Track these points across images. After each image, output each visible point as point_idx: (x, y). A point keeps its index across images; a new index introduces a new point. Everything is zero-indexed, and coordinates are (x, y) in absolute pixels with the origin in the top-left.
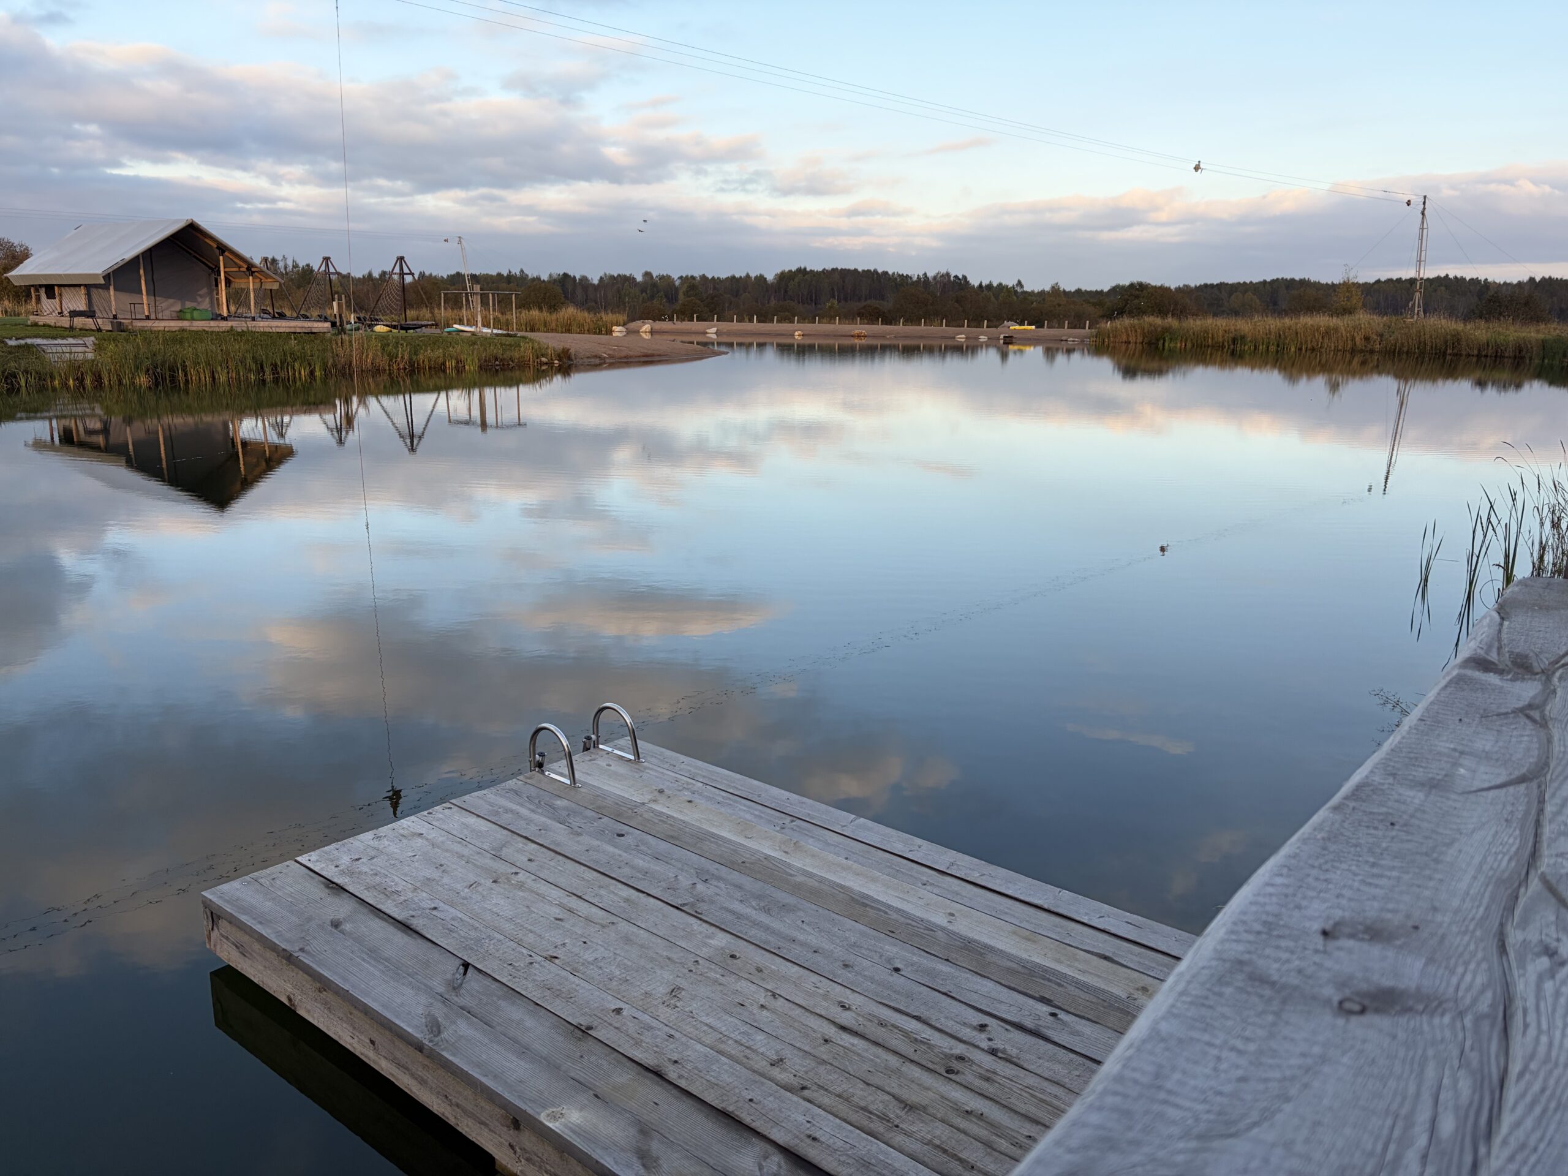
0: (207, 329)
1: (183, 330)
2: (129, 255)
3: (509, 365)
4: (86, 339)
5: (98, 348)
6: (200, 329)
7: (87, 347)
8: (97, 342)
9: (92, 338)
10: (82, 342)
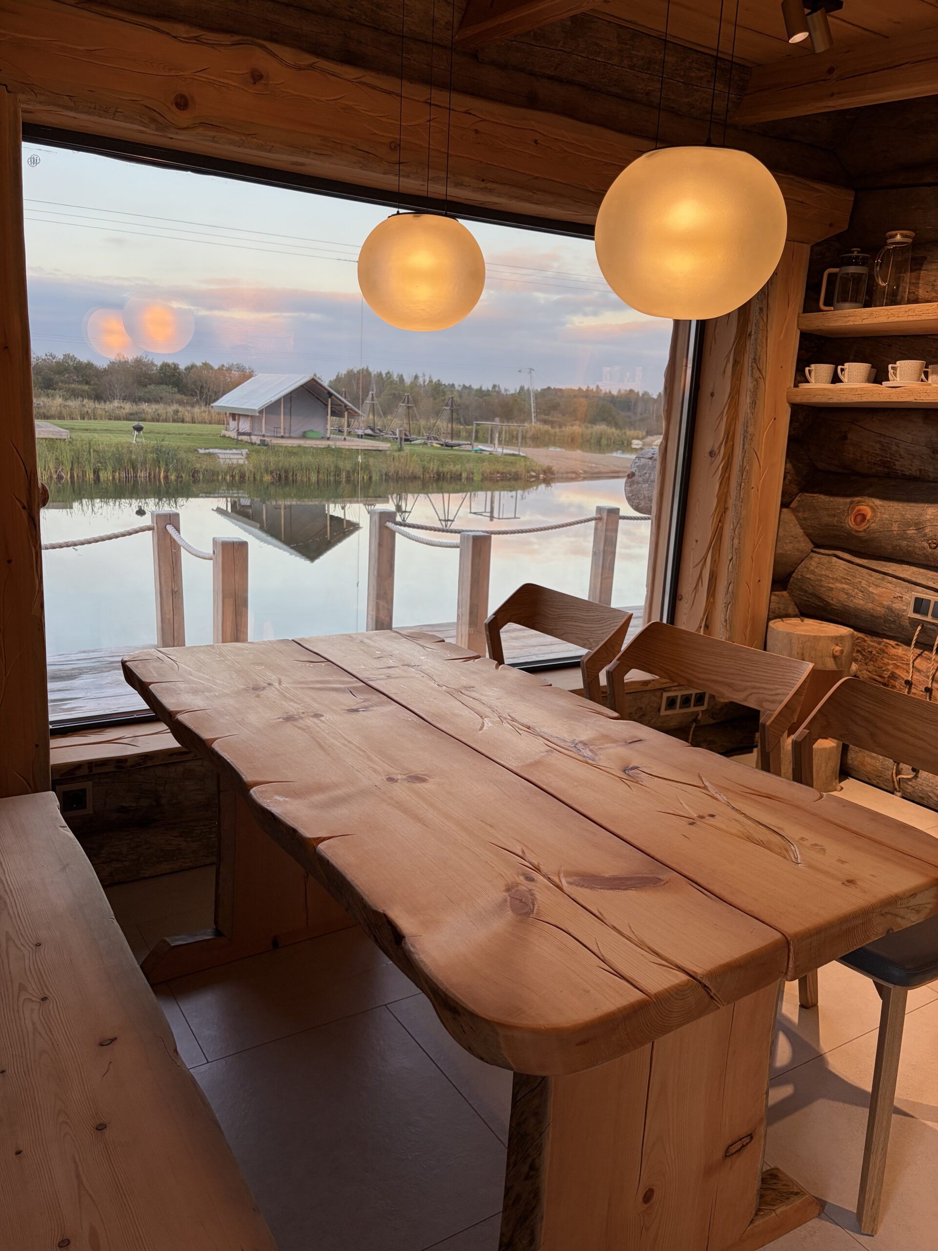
0: (314, 446)
1: (299, 446)
2: (274, 399)
3: (507, 477)
4: (243, 450)
5: (248, 457)
6: (310, 446)
7: (242, 455)
8: (249, 453)
9: (247, 450)
10: (240, 452)
